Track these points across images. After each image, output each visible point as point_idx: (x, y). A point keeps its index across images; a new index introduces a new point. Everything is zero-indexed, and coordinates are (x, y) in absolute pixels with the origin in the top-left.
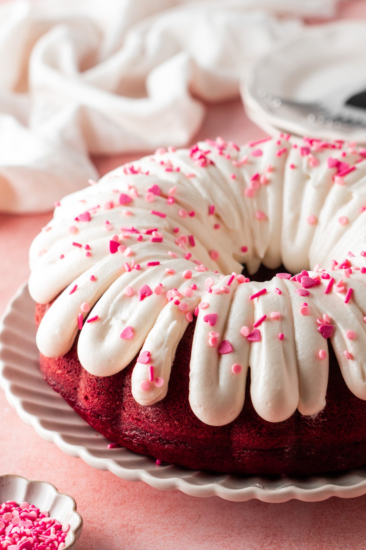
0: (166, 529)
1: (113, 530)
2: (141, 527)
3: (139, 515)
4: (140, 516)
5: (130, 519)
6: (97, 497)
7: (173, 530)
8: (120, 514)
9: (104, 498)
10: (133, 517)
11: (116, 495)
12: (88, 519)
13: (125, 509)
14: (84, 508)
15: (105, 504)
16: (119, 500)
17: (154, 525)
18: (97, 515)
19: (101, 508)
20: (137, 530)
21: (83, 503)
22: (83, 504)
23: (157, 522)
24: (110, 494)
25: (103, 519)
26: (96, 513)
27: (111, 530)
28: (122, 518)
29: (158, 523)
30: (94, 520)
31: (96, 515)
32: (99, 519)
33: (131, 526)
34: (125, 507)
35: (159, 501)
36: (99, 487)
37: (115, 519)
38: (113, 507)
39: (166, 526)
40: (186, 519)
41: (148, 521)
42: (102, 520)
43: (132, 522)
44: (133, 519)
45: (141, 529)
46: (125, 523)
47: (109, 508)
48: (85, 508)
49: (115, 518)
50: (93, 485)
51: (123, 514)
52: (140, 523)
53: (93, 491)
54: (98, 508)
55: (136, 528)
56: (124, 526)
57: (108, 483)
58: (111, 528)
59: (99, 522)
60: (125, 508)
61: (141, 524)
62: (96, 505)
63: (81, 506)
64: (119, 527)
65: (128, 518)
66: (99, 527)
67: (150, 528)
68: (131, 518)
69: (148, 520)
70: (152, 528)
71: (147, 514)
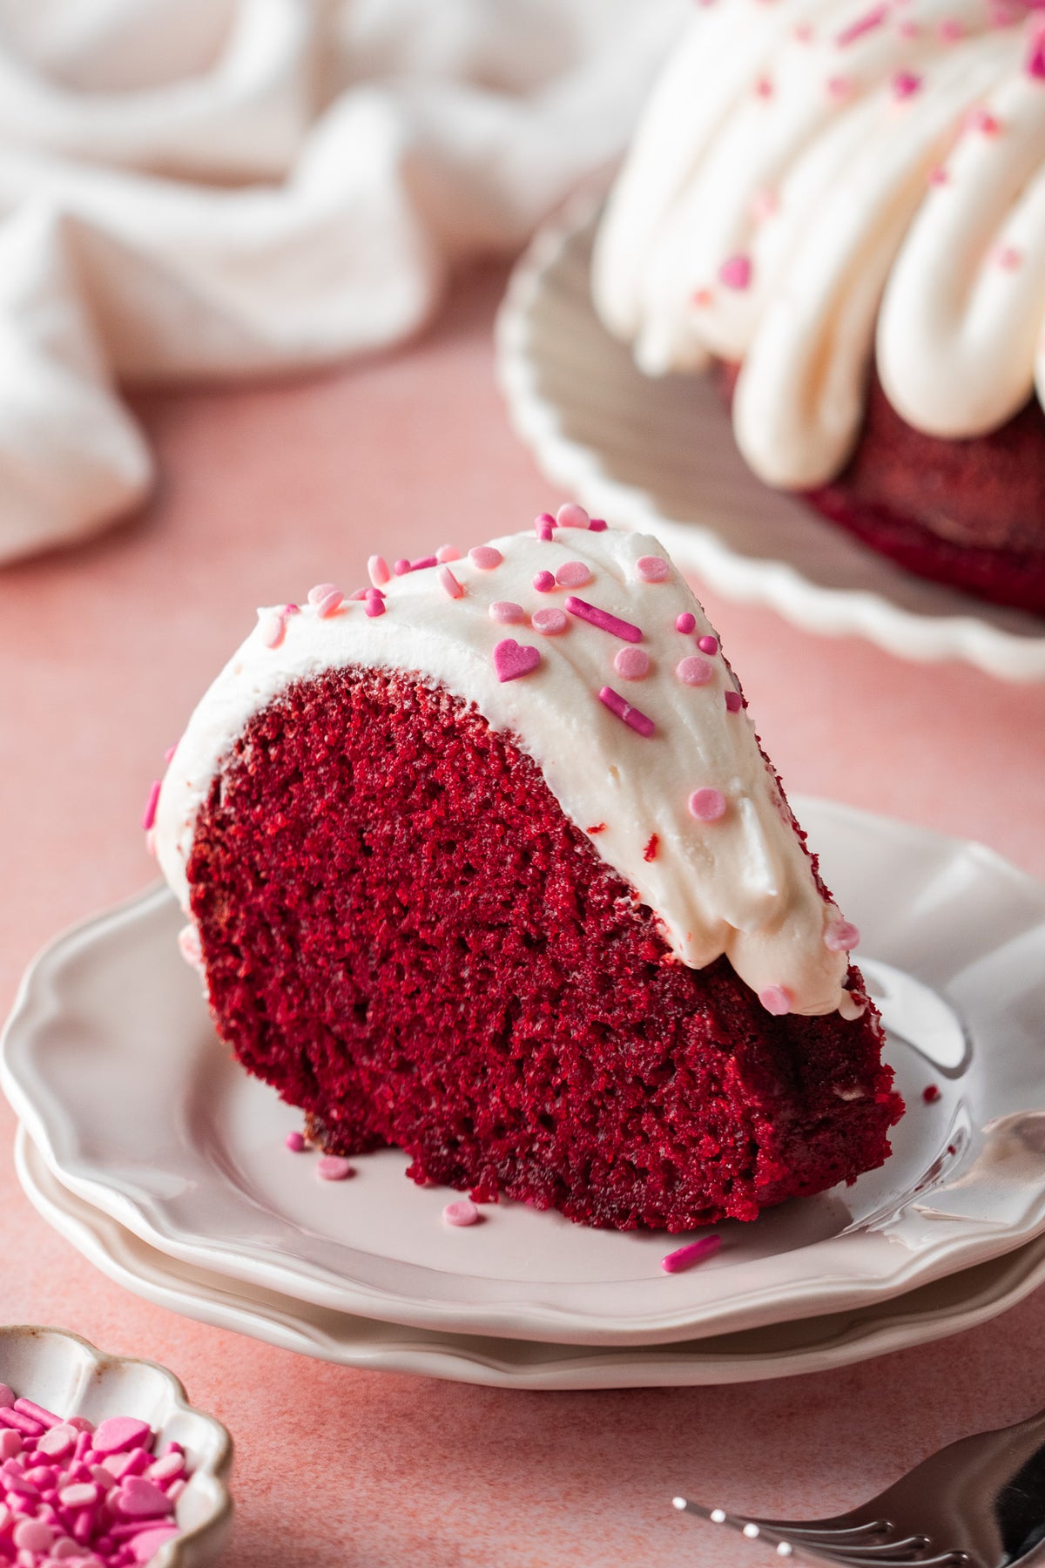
0: (576, 1551)
1: (383, 1559)
2: (481, 1547)
3: (471, 1507)
4: (473, 1511)
5: (437, 1520)
6: (311, 1452)
7: (602, 1555)
8: (399, 1504)
9: (336, 1455)
10: (448, 1513)
11: (378, 1445)
12: (285, 1523)
13: (417, 1489)
14: (264, 1488)
15: (343, 1474)
16: (391, 1460)
17: (528, 1538)
18: (318, 1510)
19: (329, 1486)
20: (467, 1556)
21: (258, 1472)
22: (261, 1475)
23: (538, 1529)
24: (354, 1440)
25: (340, 1522)
26: (311, 1503)
27: (372, 1557)
28: (411, 1519)
29: (543, 1533)
30: (306, 1526)
31: (311, 1509)
32: (324, 1524)
33: (446, 1543)
34: (414, 1482)
35: (539, 1462)
36: (313, 1418)
37: (383, 1522)
38: (370, 1483)
39: (575, 1544)
40: (644, 1517)
41: (506, 1529)
42: (336, 1525)
43: (449, 1530)
44: (451, 1520)
45: (483, 1552)
46: (423, 1534)
47: (358, 1485)
48: (269, 1488)
49: (382, 1518)
50: (290, 1412)
51: (411, 1505)
52: (476, 1532)
53: (292, 1431)
54: (318, 1487)
55: (464, 1551)
56: (421, 1545)
57: (345, 1404)
58: (373, 1552)
59: (326, 1532)
60: (417, 1485)
61: (479, 1539)
62: (308, 1476)
63: (255, 1482)
64: (401, 1548)
65: (431, 1517)
66: (328, 1550)
67: (514, 1548)
68: (443, 1519)
69: (505, 1523)
70: (524, 1551)
71: (498, 1503)
